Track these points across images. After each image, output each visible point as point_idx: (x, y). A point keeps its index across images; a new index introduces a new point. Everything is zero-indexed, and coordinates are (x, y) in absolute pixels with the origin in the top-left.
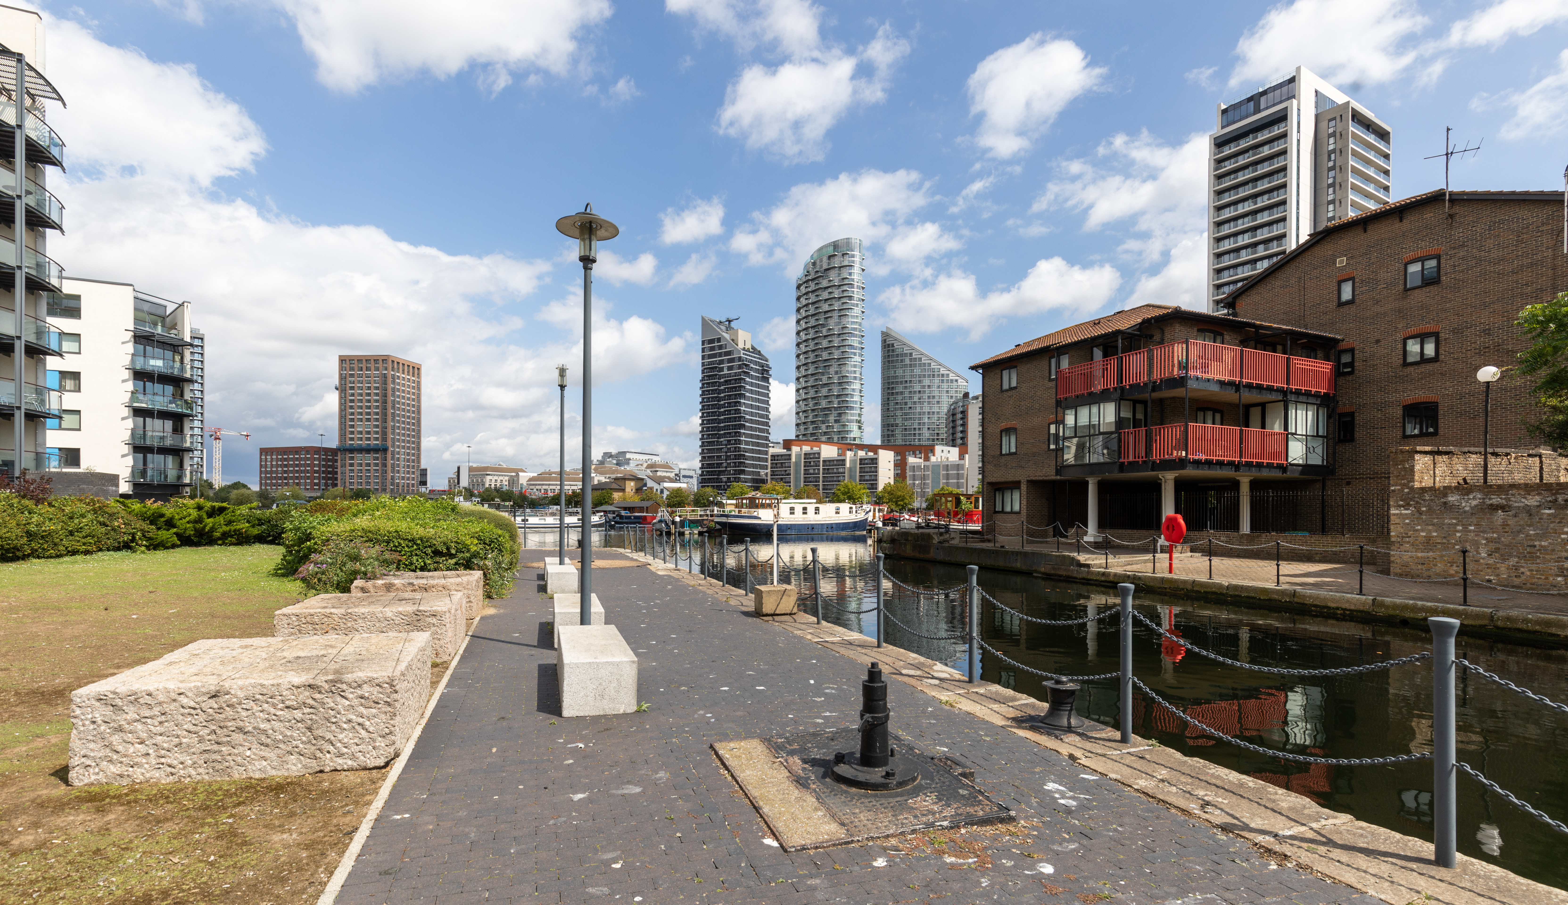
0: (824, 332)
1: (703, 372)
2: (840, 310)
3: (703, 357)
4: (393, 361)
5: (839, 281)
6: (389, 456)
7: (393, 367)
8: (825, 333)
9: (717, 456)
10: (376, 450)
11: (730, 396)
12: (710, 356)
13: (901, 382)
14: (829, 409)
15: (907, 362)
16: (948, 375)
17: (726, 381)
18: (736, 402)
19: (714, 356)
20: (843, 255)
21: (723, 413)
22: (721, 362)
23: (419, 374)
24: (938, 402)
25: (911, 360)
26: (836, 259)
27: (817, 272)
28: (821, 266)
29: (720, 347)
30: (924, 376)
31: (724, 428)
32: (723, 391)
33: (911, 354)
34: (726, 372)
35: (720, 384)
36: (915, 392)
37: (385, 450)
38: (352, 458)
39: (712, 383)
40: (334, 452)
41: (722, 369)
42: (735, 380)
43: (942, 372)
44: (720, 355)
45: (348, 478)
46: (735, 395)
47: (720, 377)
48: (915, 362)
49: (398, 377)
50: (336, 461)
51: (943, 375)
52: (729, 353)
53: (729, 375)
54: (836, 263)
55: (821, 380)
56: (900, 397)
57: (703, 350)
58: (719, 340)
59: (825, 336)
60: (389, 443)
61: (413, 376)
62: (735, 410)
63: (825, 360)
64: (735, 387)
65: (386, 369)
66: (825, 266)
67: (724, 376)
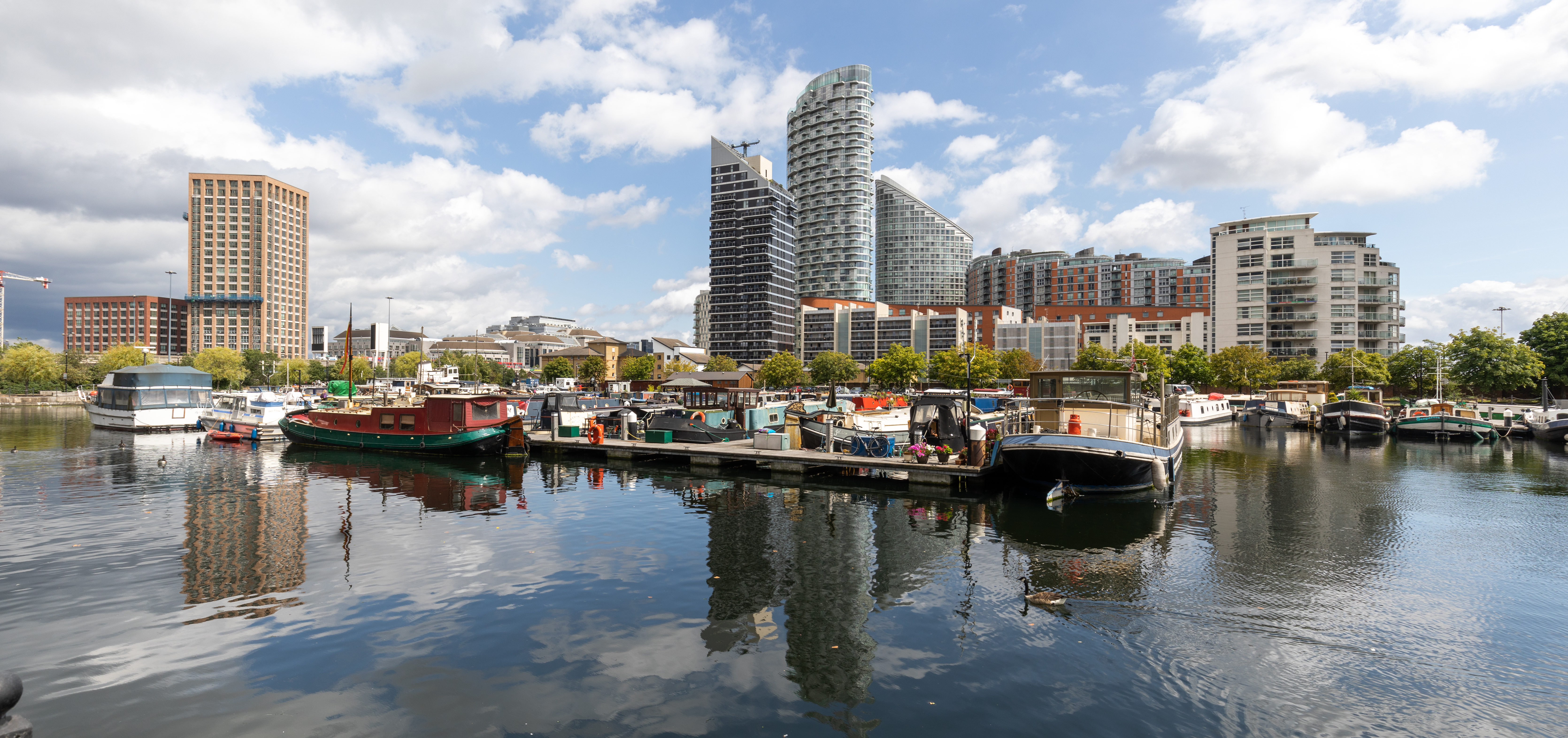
0: (828, 173)
1: (713, 207)
2: (847, 149)
3: (713, 190)
4: (270, 185)
5: (847, 115)
6: (264, 310)
7: (270, 192)
8: (829, 176)
9: (734, 315)
10: (246, 303)
11: (752, 238)
12: (723, 188)
13: (901, 238)
14: (833, 264)
15: (908, 214)
16: (953, 231)
17: (747, 220)
18: (761, 247)
19: (730, 187)
20: (851, 84)
21: (743, 261)
22: (739, 195)
23: (304, 205)
24: (943, 262)
25: (912, 213)
26: (843, 88)
27: (818, 103)
28: (824, 97)
29: (739, 177)
30: (927, 232)
31: (743, 279)
32: (743, 232)
33: (912, 207)
34: (746, 208)
35: (739, 224)
36: (917, 250)
37: (259, 303)
38: (208, 313)
39: (727, 222)
40: (181, 306)
41: (740, 205)
42: (760, 218)
43: (946, 228)
44: (738, 186)
45: (202, 340)
46: (760, 237)
47: (739, 214)
48: (916, 217)
49: (277, 206)
50: (185, 317)
51: (948, 231)
52: (751, 184)
53: (751, 212)
54: (842, 93)
55: (823, 230)
56: (899, 255)
57: (714, 180)
58: (736, 167)
59: (829, 179)
60: (265, 294)
61: (298, 207)
62: (760, 256)
63: (829, 207)
64: (760, 228)
65: (260, 194)
66: (829, 97)
67: (744, 213)
